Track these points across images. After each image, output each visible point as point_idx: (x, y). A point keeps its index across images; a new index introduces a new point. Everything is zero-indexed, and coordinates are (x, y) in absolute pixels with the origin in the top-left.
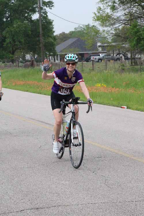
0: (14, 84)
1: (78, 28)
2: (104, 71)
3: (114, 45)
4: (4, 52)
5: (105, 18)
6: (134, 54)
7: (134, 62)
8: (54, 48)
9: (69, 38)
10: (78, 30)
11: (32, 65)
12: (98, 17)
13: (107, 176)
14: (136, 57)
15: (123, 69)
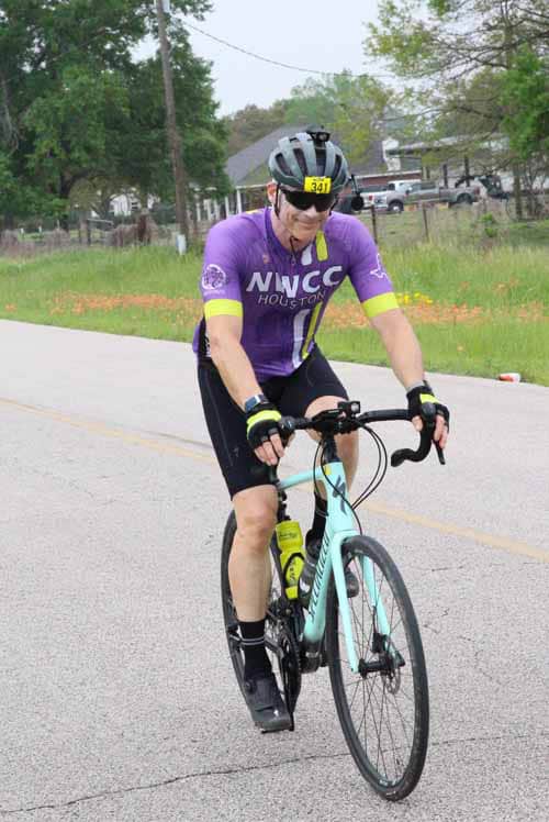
0: (78, 310)
1: (305, 87)
2: (419, 244)
3: (451, 143)
4: (28, 190)
5: (414, 42)
6: (528, 175)
7: (529, 207)
8: (219, 168)
9: (276, 126)
10: (306, 94)
11: (142, 234)
12: (384, 40)
13: (480, 637)
14: (534, 186)
15: (492, 235)
